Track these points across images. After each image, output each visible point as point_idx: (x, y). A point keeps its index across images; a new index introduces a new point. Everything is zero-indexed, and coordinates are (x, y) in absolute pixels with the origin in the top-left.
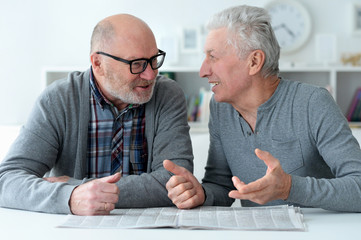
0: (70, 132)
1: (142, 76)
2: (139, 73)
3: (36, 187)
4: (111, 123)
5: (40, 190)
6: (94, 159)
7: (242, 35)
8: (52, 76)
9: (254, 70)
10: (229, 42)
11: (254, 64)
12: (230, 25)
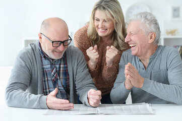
0: (35, 70)
1: (58, 48)
2: (57, 47)
3: (29, 98)
4: (50, 66)
5: (31, 98)
6: (47, 82)
7: (148, 25)
8: (27, 42)
9: (150, 41)
10: (141, 28)
11: (151, 38)
12: (143, 20)
